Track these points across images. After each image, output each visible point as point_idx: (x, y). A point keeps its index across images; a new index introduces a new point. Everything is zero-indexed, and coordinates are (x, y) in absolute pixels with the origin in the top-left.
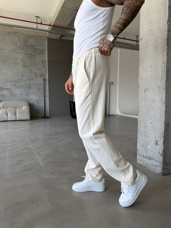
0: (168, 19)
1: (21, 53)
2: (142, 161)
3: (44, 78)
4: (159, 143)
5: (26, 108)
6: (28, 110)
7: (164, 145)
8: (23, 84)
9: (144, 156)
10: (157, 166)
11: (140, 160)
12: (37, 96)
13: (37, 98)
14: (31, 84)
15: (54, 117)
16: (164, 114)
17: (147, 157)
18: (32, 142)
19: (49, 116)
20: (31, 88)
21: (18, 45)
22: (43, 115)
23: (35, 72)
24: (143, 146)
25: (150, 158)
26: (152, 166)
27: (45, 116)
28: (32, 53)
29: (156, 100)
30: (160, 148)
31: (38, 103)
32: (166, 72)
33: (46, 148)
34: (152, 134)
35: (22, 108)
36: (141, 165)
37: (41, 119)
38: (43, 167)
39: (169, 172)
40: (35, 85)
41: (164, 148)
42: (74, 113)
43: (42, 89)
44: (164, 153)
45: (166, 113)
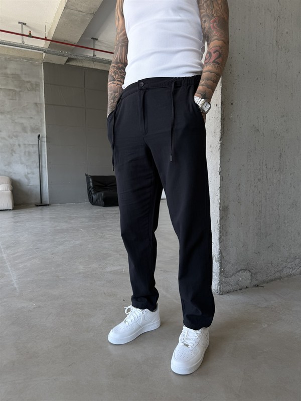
3: (38, 134)
5: (5, 188)
6: (9, 192)
7: (220, 243)
12: (26, 166)
13: (27, 170)
14: (14, 145)
15: (58, 204)
16: (219, 191)
19: (48, 203)
20: (15, 152)
22: (38, 201)
23: (22, 123)
27: (41, 202)
28: (16, 89)
30: (215, 248)
31: (28, 179)
32: (221, 121)
33: (31, 257)
37: (33, 209)
38: (18, 290)
39: (231, 288)
40: (22, 147)
41: (220, 248)
42: (95, 197)
43: (35, 153)
44: (221, 257)
45: (221, 190)
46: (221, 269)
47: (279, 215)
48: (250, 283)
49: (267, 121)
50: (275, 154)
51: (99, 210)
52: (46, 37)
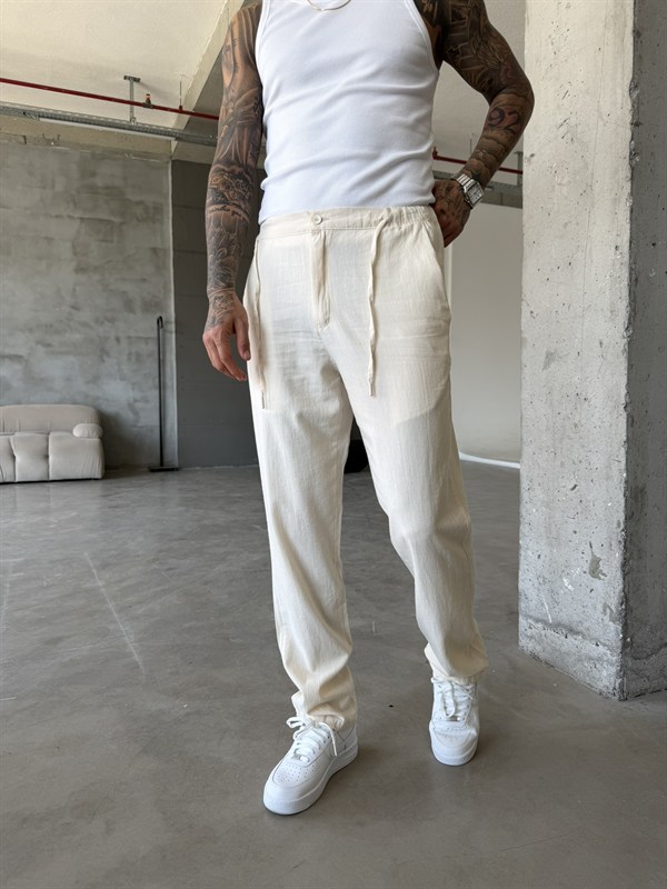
0: (633, 78)
1: (70, 217)
2: (540, 642)
3: (158, 315)
4: (603, 567)
5: (86, 432)
6: (96, 440)
7: (625, 575)
8: (77, 337)
9: (545, 622)
10: (599, 659)
11: (531, 637)
12: (132, 384)
13: (132, 394)
14: (107, 338)
15: (198, 468)
16: (623, 451)
17: (557, 626)
18: (104, 566)
19: (177, 465)
20: (108, 354)
21: (59, 187)
22: (156, 461)
23: (124, 293)
24: (541, 580)
25: (571, 631)
26: (580, 660)
27: (162, 463)
28: (112, 218)
29: (589, 396)
30: (609, 587)
31: (136, 413)
32: (630, 286)
33: (159, 589)
34: (575, 532)
35: (71, 432)
36: (535, 657)
37: (146, 477)
38: (142, 667)
39: (647, 685)
40: (124, 342)
41: (624, 587)
43: (150, 355)
44: (626, 609)
45: (629, 448)
46: (624, 638)
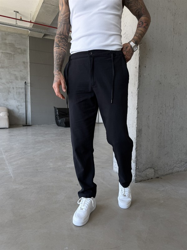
3: (25, 81)
5: (4, 115)
6: (7, 117)
7: (136, 151)
8: (1, 87)
11: (116, 168)
12: (18, 101)
13: (17, 104)
14: (10, 88)
15: (37, 125)
16: (136, 120)
18: (6, 152)
19: (31, 124)
20: (10, 92)
22: (25, 123)
23: (15, 74)
28: (11, 53)
29: (129, 106)
31: (19, 109)
32: (139, 78)
33: (21, 157)
37: (21, 128)
38: (13, 178)
39: (142, 179)
40: (15, 89)
41: (136, 154)
42: (59, 121)
43: (23, 93)
44: (136, 159)
45: (137, 119)
46: (136, 167)
47: (172, 135)
48: (154, 176)
49: (167, 77)
50: (171, 98)
51: (62, 129)
52: (31, 21)
